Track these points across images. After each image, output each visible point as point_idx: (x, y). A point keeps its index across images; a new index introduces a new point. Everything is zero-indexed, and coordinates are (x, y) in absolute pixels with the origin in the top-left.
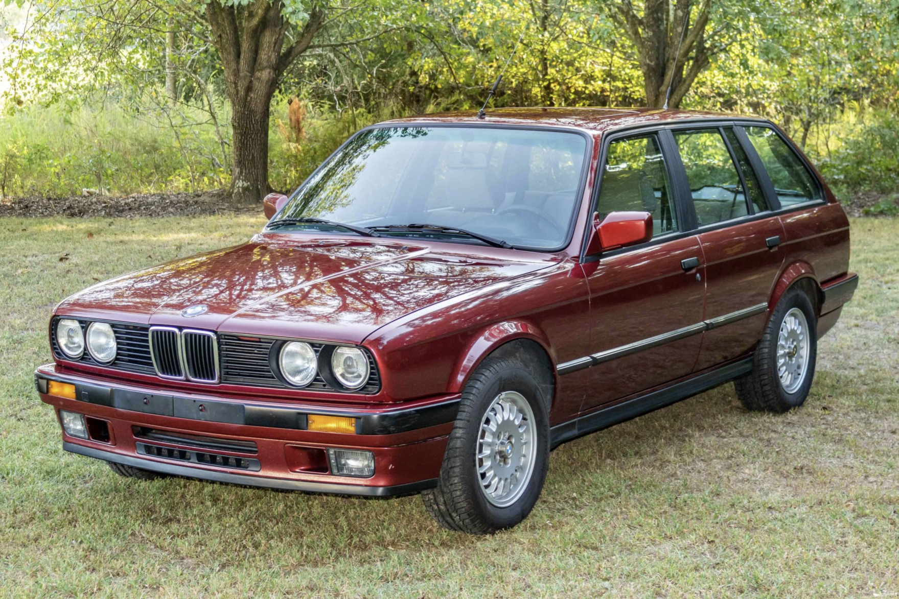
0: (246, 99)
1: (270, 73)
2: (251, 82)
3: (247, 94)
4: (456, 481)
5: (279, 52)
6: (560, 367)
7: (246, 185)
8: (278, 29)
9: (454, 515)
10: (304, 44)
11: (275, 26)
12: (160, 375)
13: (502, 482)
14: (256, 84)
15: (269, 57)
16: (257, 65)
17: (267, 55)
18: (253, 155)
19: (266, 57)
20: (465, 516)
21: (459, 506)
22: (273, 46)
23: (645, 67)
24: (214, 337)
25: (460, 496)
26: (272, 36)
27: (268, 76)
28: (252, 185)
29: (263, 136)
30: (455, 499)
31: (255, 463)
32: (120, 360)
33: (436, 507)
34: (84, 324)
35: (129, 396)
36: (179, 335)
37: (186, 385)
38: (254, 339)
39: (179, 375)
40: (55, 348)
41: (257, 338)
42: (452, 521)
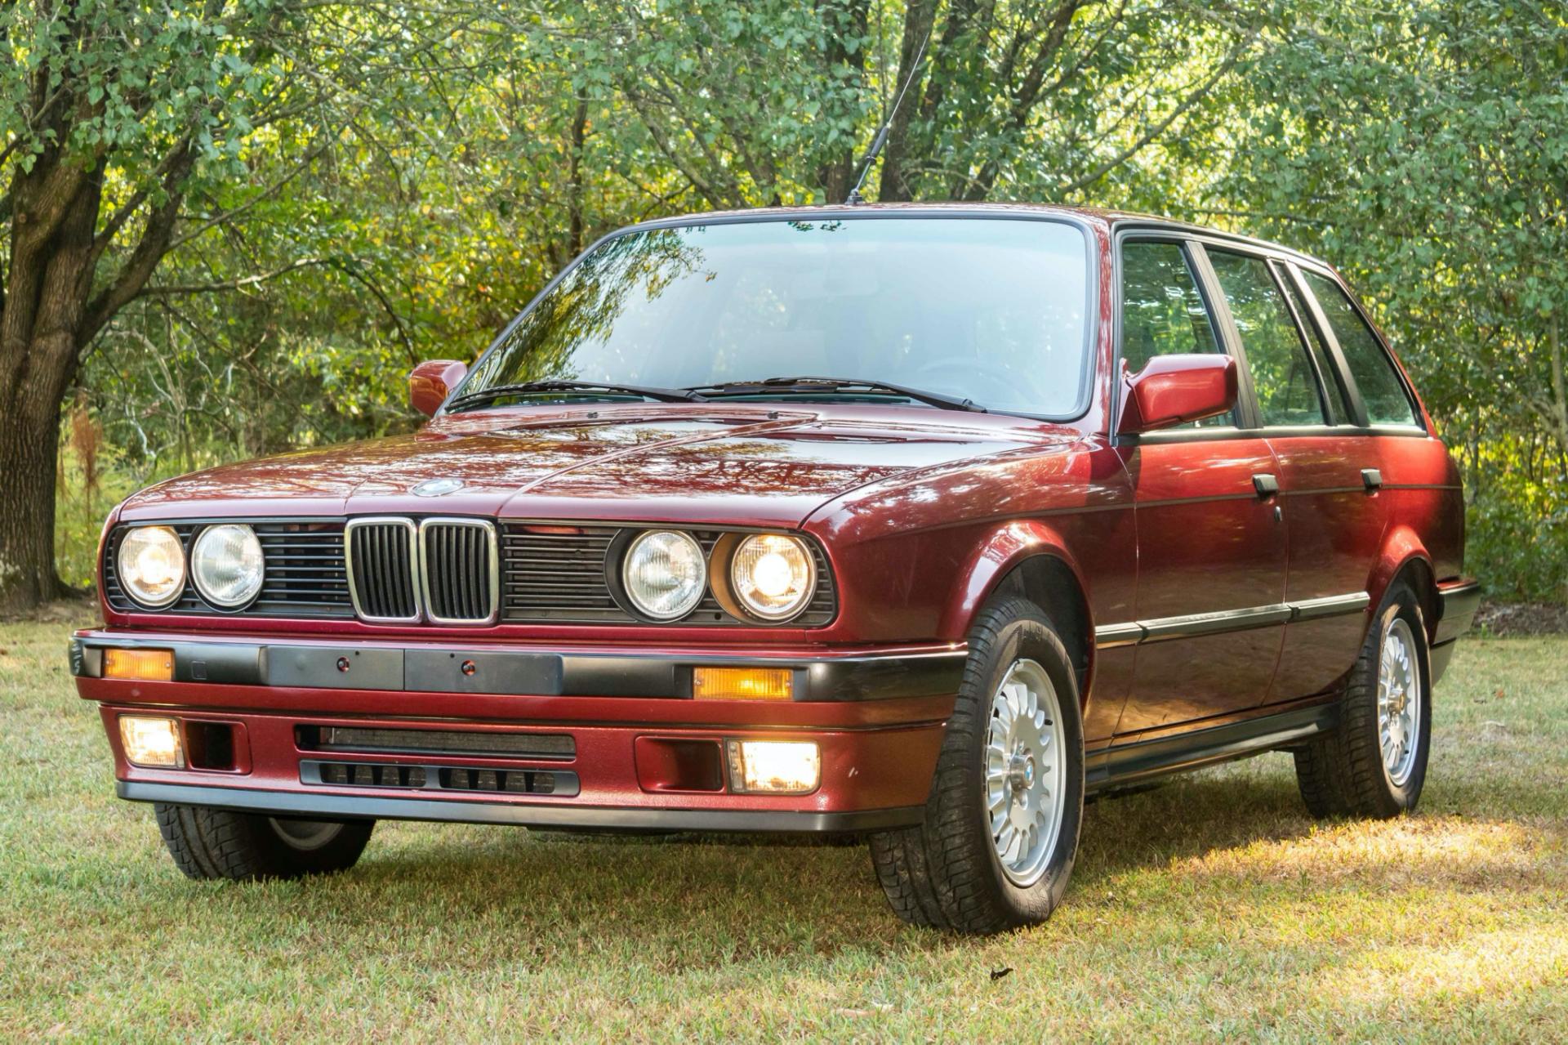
0: (15, 393)
1: (65, 341)
2: (26, 359)
3: (17, 384)
4: (954, 817)
5: (84, 299)
6: (1100, 630)
7: (11, 570)
8: (83, 252)
9: (943, 889)
10: (133, 283)
11: (80, 245)
12: (368, 618)
13: (1018, 837)
14: (37, 364)
15: (65, 308)
16: (39, 324)
17: (59, 303)
18: (27, 510)
19: (58, 307)
20: (967, 890)
21: (956, 868)
22: (73, 285)
24: (492, 530)
25: (960, 847)
26: (72, 266)
27: (61, 348)
28: (24, 571)
29: (47, 471)
30: (951, 856)
31: (567, 780)
32: (272, 597)
33: (905, 876)
34: (188, 533)
35: (302, 658)
36: (413, 530)
37: (425, 632)
38: (572, 531)
39: (407, 615)
40: (111, 592)
41: (579, 528)
42: (934, 905)
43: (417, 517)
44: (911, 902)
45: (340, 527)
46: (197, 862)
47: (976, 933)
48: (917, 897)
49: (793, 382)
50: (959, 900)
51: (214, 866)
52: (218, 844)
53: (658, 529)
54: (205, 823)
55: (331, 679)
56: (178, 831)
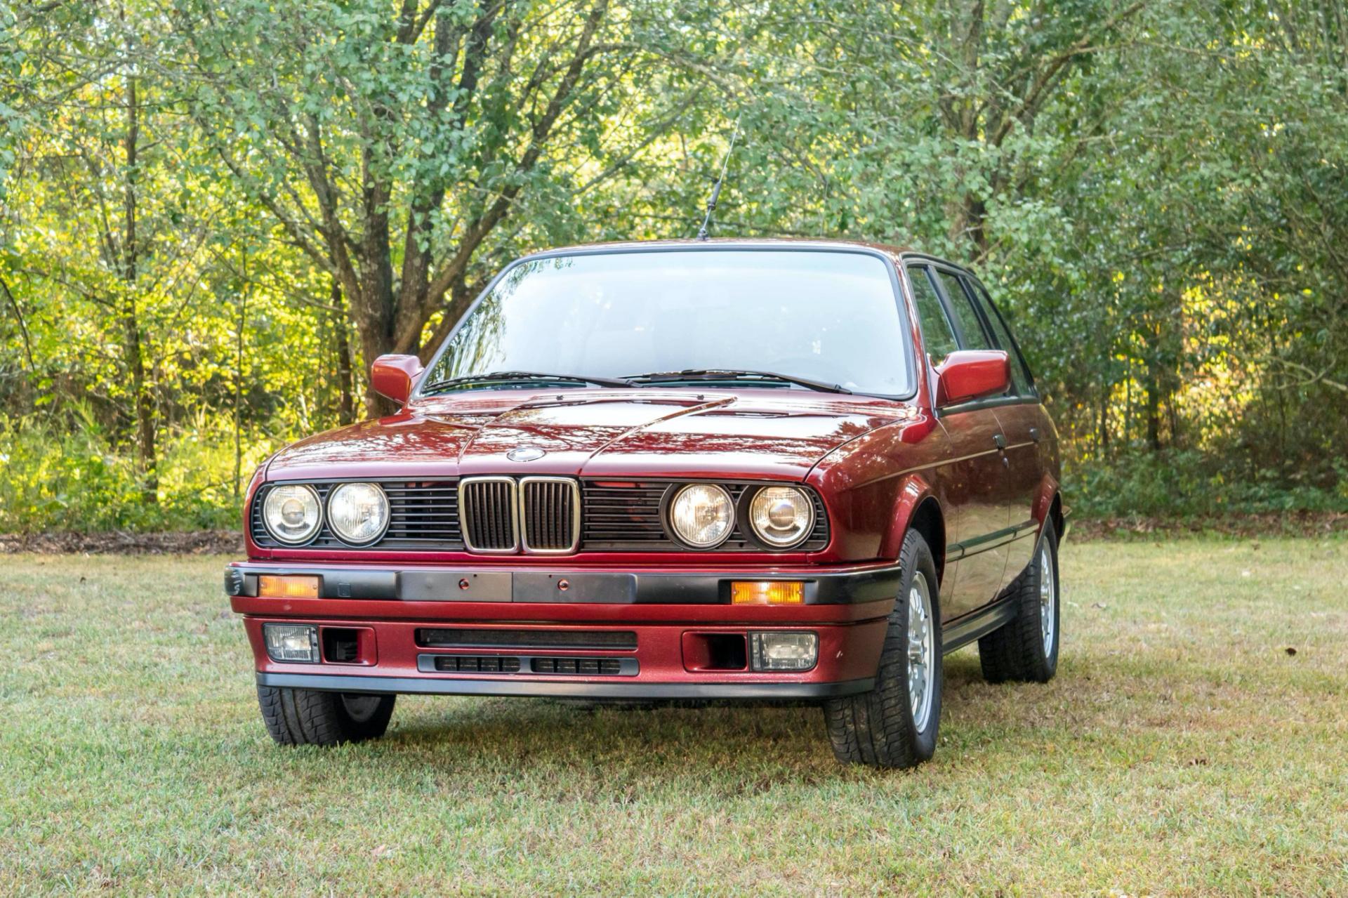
4: (891, 685)
9: (879, 736)
12: (475, 549)
21: (890, 721)
23: (367, 320)
24: (575, 485)
25: (894, 706)
30: (887, 713)
31: (629, 665)
32: (393, 535)
33: (851, 727)
34: (324, 489)
35: (430, 580)
36: (514, 484)
37: (520, 559)
38: (632, 485)
39: (506, 547)
40: (256, 534)
41: (636, 483)
42: (870, 747)
43: (517, 476)
44: (853, 746)
45: (455, 484)
46: (290, 733)
47: (895, 767)
48: (858, 742)
49: (704, 373)
50: (889, 745)
51: (304, 735)
52: (311, 719)
53: (696, 484)
54: (302, 703)
55: (455, 595)
56: (279, 710)
